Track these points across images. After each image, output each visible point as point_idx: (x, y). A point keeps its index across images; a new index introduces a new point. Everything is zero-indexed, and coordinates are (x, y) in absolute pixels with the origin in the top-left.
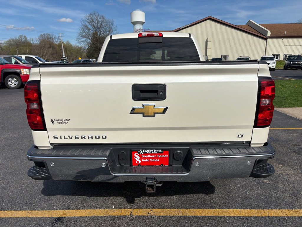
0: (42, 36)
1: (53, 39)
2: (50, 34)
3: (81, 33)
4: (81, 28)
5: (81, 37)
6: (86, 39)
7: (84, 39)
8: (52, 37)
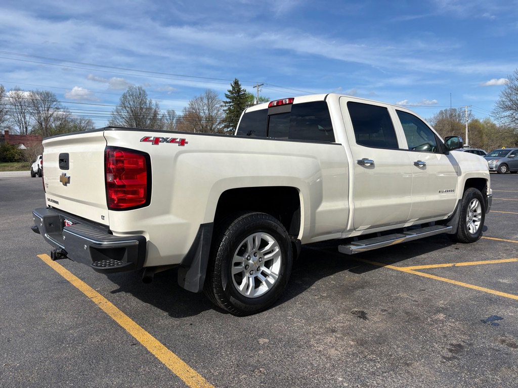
0: (441, 113)
1: (459, 116)
2: (457, 108)
3: (503, 101)
4: (504, 94)
5: (501, 109)
6: (511, 112)
7: (508, 113)
8: (459, 114)
